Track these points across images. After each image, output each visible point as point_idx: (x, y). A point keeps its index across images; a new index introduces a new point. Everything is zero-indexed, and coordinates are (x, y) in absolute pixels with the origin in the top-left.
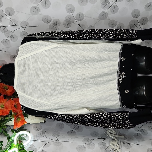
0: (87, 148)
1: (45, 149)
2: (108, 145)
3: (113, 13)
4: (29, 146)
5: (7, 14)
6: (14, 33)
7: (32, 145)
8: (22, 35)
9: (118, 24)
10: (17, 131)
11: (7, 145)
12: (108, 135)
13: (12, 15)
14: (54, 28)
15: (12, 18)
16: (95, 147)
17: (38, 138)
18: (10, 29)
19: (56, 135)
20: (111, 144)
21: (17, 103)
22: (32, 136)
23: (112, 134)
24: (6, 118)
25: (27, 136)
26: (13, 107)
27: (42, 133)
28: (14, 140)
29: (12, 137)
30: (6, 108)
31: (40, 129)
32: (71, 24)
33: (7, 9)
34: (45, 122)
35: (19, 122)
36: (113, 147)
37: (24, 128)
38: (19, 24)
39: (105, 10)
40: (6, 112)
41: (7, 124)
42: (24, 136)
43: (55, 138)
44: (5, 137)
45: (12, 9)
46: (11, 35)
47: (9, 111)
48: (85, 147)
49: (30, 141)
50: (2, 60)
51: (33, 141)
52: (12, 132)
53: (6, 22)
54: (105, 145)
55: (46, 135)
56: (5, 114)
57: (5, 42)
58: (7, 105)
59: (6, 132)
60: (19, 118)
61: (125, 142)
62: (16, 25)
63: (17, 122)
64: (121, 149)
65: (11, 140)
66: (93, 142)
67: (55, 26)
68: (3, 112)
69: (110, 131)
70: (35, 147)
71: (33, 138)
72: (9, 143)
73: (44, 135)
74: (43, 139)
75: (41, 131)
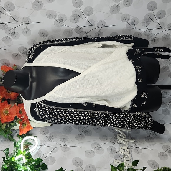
0: (96, 153)
1: (53, 155)
2: (117, 150)
3: (126, 6)
4: (36, 152)
5: (7, 10)
6: (16, 30)
7: (40, 151)
8: (25, 32)
9: (131, 18)
10: (23, 136)
11: (14, 151)
12: (118, 139)
13: (12, 10)
14: (60, 24)
15: (13, 13)
16: (104, 152)
17: (45, 143)
18: (11, 26)
19: (64, 139)
20: (120, 149)
21: (22, 108)
22: (39, 141)
23: (122, 138)
24: (11, 124)
25: (33, 140)
26: (18, 114)
27: (49, 138)
28: (20, 146)
29: (19, 143)
30: (11, 113)
31: (47, 133)
32: (78, 20)
33: (6, 4)
34: (52, 125)
35: (25, 128)
36: (123, 152)
37: (31, 132)
38: (20, 21)
39: (117, 3)
40: (11, 118)
41: (12, 129)
42: (31, 141)
43: (63, 143)
44: (11, 142)
45: (12, 4)
46: (12, 32)
47: (14, 117)
48: (94, 152)
49: (37, 146)
50: (4, 59)
51: (39, 147)
52: (18, 137)
53: (6, 18)
54: (115, 149)
55: (54, 139)
56: (10, 120)
57: (6, 39)
58: (11, 111)
59: (12, 136)
60: (24, 123)
61: (136, 146)
62: (17, 22)
63: (22, 128)
64: (130, 154)
65: (17, 146)
66: (102, 146)
67: (60, 22)
68: (7, 119)
69: (120, 135)
70: (43, 153)
71: (40, 142)
72: (15, 149)
73: (52, 139)
74: (51, 144)
75: (48, 135)
